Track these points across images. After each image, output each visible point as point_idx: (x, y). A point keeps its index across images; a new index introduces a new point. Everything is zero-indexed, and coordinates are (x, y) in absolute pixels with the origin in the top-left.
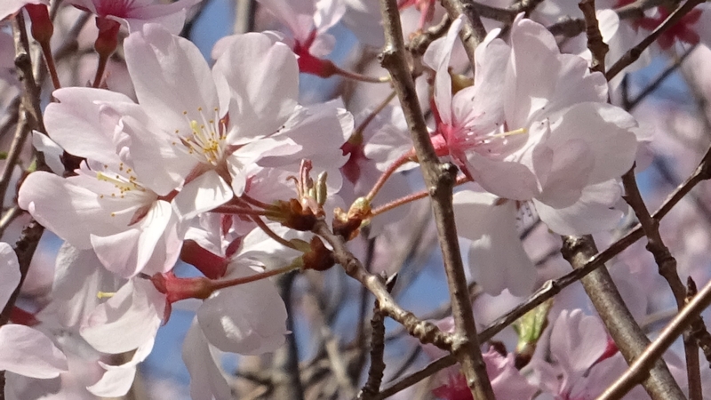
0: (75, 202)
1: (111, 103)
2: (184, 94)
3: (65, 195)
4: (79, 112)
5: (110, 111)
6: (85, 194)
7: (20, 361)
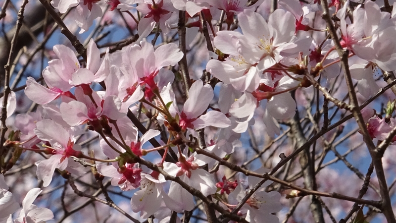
0: (225, 69)
1: (235, 35)
3: (222, 67)
4: (225, 39)
5: (234, 37)
6: (229, 66)
7: (215, 122)
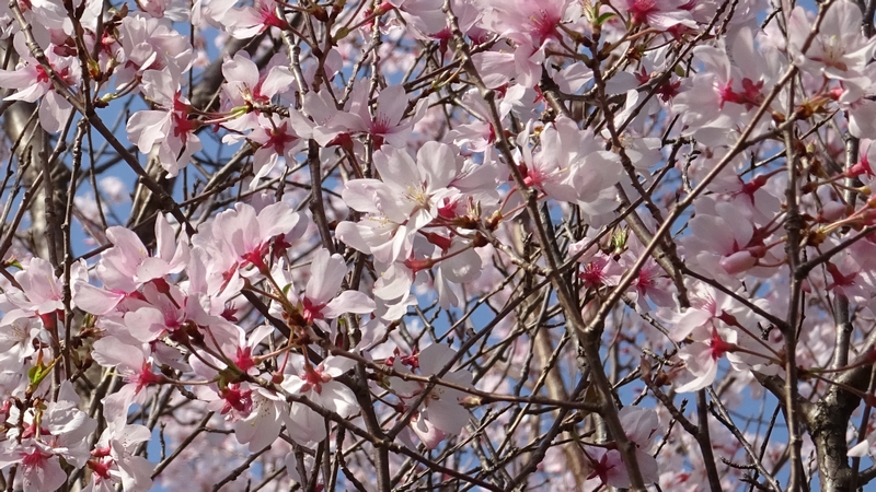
0: (361, 233)
1: (371, 184)
2: (405, 175)
3: (357, 230)
4: (357, 190)
5: (370, 188)
6: (366, 229)
7: (353, 307)
